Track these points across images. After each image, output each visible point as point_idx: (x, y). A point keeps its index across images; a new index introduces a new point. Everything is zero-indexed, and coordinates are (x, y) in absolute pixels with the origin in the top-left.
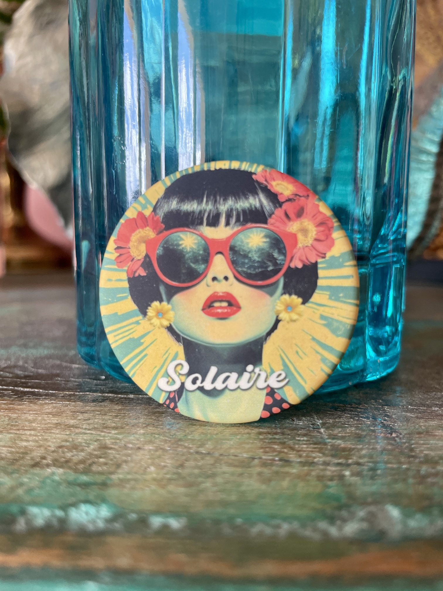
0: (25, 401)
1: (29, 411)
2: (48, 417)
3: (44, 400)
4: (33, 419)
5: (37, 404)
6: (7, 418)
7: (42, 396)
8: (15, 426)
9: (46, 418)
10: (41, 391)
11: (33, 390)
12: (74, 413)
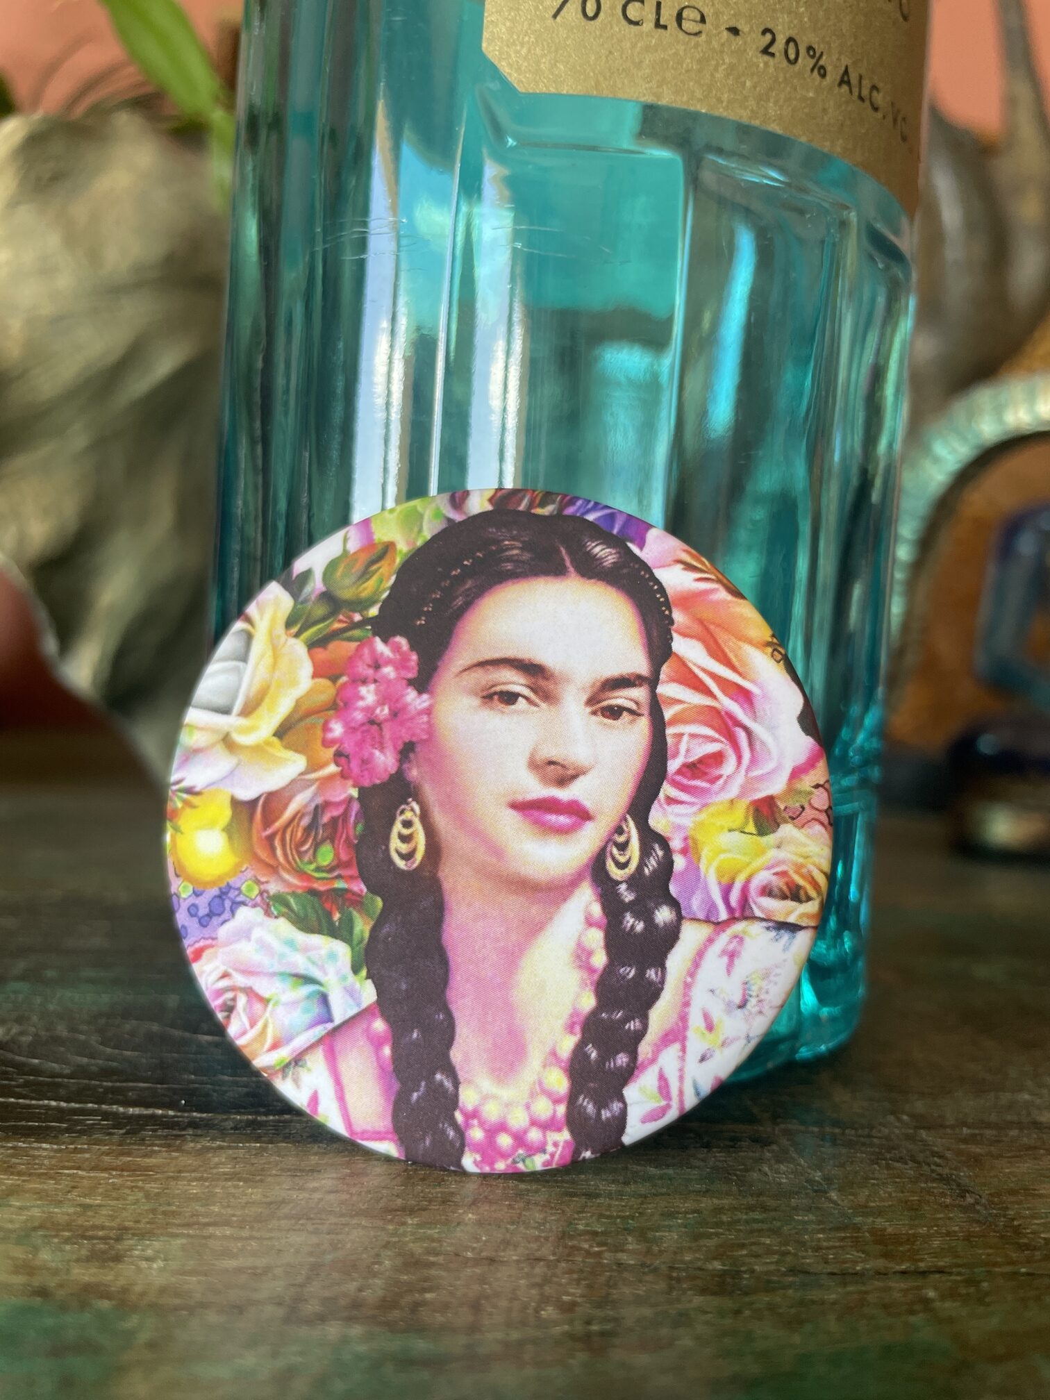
0: (156, 1145)
1: (180, 1172)
2: (237, 1187)
3: (197, 1139)
4: (204, 1193)
5: (189, 1153)
6: (141, 1194)
7: (184, 1129)
8: (173, 1214)
9: (233, 1191)
10: (171, 1113)
11: (149, 1111)
12: (289, 1173)
